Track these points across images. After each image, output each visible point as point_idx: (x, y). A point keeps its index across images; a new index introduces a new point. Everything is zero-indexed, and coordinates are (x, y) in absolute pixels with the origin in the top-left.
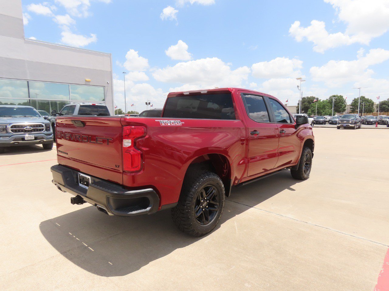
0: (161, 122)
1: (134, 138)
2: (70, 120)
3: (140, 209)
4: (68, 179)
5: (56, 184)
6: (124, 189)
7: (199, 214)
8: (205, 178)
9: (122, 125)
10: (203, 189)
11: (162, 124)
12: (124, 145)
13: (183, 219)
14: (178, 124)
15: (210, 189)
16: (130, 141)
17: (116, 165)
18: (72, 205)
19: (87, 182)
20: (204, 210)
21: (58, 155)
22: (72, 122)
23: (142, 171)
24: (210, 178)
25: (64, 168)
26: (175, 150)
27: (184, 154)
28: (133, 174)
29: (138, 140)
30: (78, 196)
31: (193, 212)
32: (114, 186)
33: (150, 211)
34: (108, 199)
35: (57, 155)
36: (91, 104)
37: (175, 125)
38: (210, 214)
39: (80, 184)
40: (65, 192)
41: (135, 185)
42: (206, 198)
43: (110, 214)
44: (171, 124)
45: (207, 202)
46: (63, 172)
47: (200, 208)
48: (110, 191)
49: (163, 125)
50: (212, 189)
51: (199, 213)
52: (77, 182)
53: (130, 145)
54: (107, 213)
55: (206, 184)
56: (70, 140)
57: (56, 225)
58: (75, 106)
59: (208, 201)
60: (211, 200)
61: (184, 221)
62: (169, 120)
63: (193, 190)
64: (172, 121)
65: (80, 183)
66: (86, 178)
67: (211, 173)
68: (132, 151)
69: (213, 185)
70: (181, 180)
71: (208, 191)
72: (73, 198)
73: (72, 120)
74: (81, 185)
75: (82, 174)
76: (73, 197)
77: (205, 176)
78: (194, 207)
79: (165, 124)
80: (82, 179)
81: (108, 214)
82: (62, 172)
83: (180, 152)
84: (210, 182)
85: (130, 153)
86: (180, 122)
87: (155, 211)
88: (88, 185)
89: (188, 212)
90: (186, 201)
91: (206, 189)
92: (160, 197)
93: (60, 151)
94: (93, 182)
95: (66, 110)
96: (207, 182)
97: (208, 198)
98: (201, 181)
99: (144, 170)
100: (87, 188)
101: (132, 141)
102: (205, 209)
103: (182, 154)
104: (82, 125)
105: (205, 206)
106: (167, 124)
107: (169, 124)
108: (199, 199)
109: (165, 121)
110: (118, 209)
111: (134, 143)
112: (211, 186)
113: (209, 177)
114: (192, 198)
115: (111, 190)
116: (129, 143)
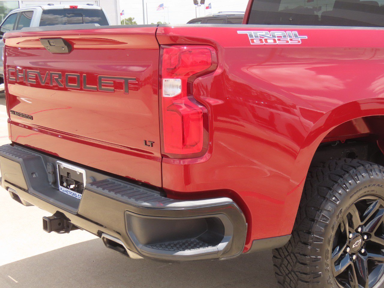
0: (251, 36)
1: (188, 74)
2: (37, 38)
3: (203, 246)
4: (34, 176)
5: (7, 188)
6: (166, 196)
7: (342, 268)
8: (360, 177)
9: (160, 45)
10: (354, 207)
11: (253, 41)
12: (165, 92)
13: (304, 276)
14: (291, 40)
15: (371, 207)
16: (178, 82)
17: (146, 142)
18: (45, 233)
19: (77, 183)
20: (354, 257)
21: (10, 122)
22: (43, 43)
23: (207, 155)
24: (373, 179)
25: (23, 150)
26: (279, 106)
27: (303, 120)
28: (187, 162)
29: (196, 81)
30: (58, 214)
31: (329, 262)
32: (142, 189)
33: (226, 251)
34: (128, 219)
35: (7, 123)
36: (67, 6)
37: (284, 43)
38: (370, 270)
39: (60, 187)
40: (28, 205)
41: (190, 189)
42: (360, 230)
43: (132, 255)
44: (275, 40)
45: (363, 239)
46: (24, 160)
47: (345, 252)
48: (132, 201)
49: (257, 42)
50: (377, 207)
51: (342, 266)
52: (55, 183)
53: (178, 91)
54: (125, 253)
55: (361, 193)
56: (38, 85)
57: (9, 281)
58: (33, 11)
59: (365, 237)
60: (373, 234)
61: (307, 282)
62: (269, 31)
63: (329, 207)
64: (277, 33)
65: (62, 184)
66: (76, 172)
67: (376, 166)
68: (184, 107)
69: (380, 197)
70: (298, 184)
71: (366, 212)
72: (49, 218)
73: (42, 39)
74: (62, 189)
75: (64, 165)
76: (47, 216)
77: (361, 174)
78: (330, 248)
79: (261, 40)
80: (66, 175)
81: (127, 255)
82: (21, 160)
83: (294, 114)
84: (373, 188)
85: (179, 113)
86: (296, 36)
87: (236, 253)
88: (79, 188)
89: (316, 260)
90: (309, 233)
91: (362, 206)
92: (249, 220)
93: (14, 112)
94: (91, 181)
95: (11, 23)
96: (366, 187)
97: (366, 229)
98: (348, 184)
99: (211, 152)
100: (78, 195)
101: (183, 82)
102: (358, 257)
103: (297, 118)
104: (65, 49)
105: (356, 250)
106: (266, 40)
107: (270, 41)
108: (342, 230)
109: (259, 33)
110: (152, 242)
111: (188, 88)
112: (375, 200)
113: (369, 175)
114: (326, 226)
115: (137, 200)
116: (177, 86)
